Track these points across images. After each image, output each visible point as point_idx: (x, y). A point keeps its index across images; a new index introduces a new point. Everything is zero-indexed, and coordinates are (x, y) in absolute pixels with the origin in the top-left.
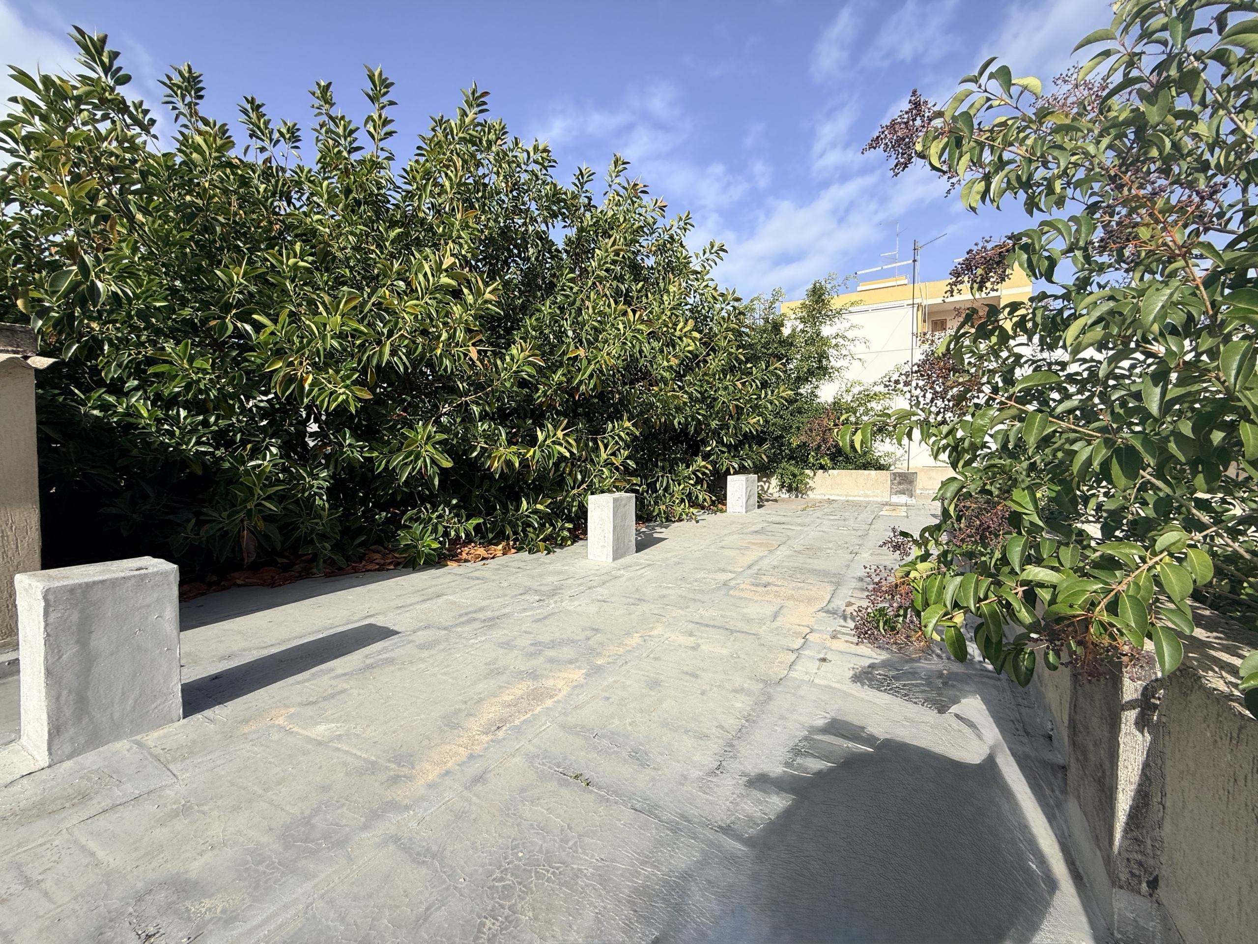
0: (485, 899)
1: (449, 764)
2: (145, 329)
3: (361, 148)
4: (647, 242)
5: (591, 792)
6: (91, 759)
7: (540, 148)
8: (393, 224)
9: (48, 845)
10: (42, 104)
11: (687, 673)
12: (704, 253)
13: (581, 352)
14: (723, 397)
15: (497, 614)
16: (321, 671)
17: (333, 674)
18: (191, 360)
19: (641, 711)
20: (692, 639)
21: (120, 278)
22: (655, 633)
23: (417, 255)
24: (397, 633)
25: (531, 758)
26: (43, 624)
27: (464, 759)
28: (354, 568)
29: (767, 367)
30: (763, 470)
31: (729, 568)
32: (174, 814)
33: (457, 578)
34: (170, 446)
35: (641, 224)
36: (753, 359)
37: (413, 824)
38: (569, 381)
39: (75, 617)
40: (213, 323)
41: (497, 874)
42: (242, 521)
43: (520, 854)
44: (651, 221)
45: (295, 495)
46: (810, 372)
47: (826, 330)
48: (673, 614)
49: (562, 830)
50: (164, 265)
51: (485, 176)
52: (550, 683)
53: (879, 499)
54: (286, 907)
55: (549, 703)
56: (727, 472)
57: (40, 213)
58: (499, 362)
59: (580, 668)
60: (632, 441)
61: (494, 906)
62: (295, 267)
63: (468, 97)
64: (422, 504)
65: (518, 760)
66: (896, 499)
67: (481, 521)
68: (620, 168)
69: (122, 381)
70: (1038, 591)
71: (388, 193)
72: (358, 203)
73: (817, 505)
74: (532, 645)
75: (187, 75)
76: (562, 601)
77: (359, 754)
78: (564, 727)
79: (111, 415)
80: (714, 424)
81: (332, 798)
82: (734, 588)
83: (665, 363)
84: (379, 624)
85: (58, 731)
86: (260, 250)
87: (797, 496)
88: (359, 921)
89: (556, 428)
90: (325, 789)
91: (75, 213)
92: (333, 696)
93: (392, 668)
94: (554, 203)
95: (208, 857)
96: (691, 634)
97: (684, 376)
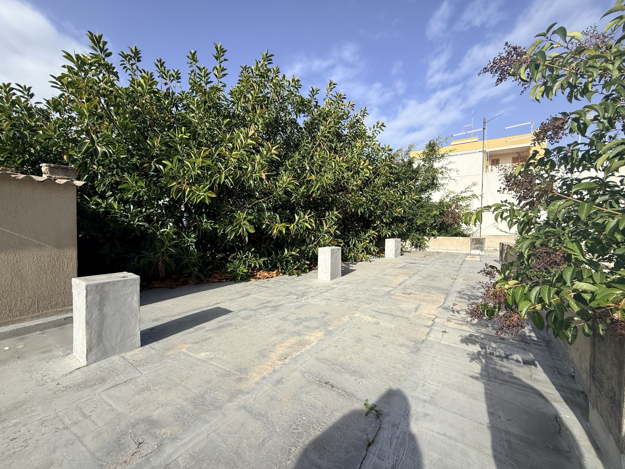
0: (290, 437)
1: (264, 374)
2: (116, 168)
3: (212, 82)
4: (345, 123)
5: (334, 390)
6: (103, 363)
7: (296, 80)
8: (225, 117)
9: (91, 400)
10: (75, 68)
11: (374, 336)
12: (374, 127)
13: (313, 177)
14: (383, 198)
15: (277, 304)
16: (199, 328)
17: (204, 330)
18: (136, 183)
19: (354, 353)
20: (375, 319)
21: (107, 145)
22: (356, 315)
23: (237, 131)
24: (231, 312)
25: (303, 373)
26: (85, 301)
27: (271, 372)
28: (207, 281)
29: (405, 184)
30: (403, 236)
31: (389, 285)
32: (143, 390)
33: (256, 286)
34: (126, 222)
35: (342, 114)
36: (399, 180)
37: (251, 401)
38: (308, 191)
39: (98, 298)
40: (145, 165)
41: (294, 426)
42: (159, 257)
43: (304, 418)
44: (347, 112)
45: (181, 245)
46: (428, 187)
47: (436, 165)
48: (364, 307)
49: (323, 408)
50: (125, 139)
51: (268, 93)
52: (307, 338)
53: (465, 252)
54: (198, 435)
55: (308, 347)
56: (385, 237)
57: (67, 117)
58: (277, 183)
59: (321, 331)
60: (338, 221)
61: (294, 442)
62: (182, 138)
63: (264, 56)
64: (239, 250)
65: (297, 374)
66: (473, 252)
67: (266, 259)
68: (332, 87)
69: (105, 192)
70: (583, 295)
71: (223, 102)
72: (210, 108)
73: (431, 254)
74: (296, 319)
75: (134, 51)
76: (308, 299)
77: (222, 367)
78: (317, 359)
79: (100, 208)
80: (379, 212)
81: (212, 386)
82: (393, 295)
83: (355, 183)
84: (222, 307)
85: (90, 350)
86: (165, 131)
87: (420, 250)
88: (232, 444)
89: (304, 214)
90: (208, 382)
91: (89, 116)
92: (206, 340)
93: (231, 328)
94: (300, 105)
95: (160, 410)
96: (374, 317)
97: (364, 188)
